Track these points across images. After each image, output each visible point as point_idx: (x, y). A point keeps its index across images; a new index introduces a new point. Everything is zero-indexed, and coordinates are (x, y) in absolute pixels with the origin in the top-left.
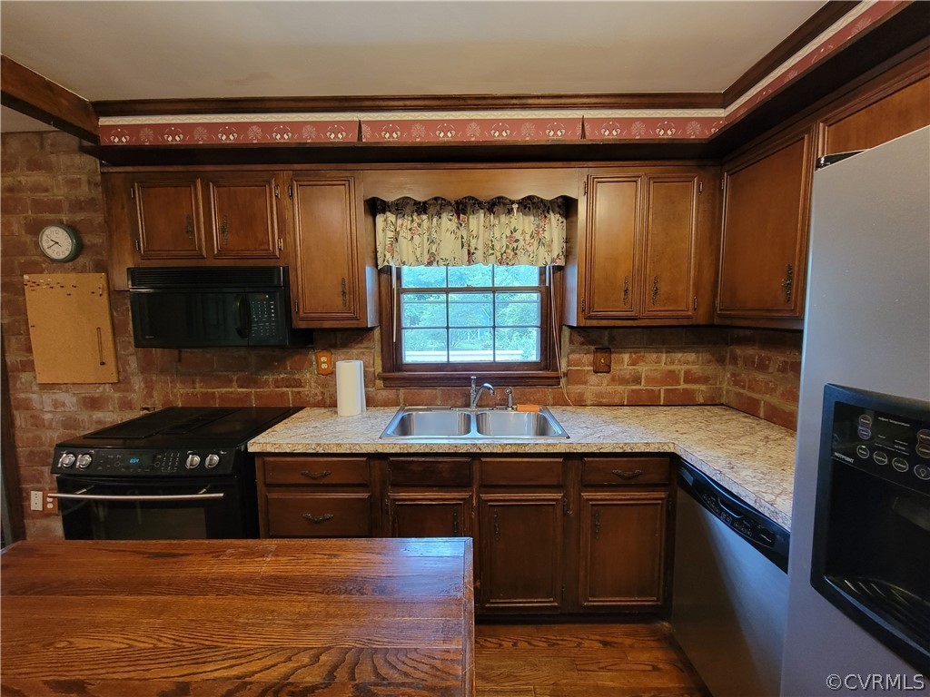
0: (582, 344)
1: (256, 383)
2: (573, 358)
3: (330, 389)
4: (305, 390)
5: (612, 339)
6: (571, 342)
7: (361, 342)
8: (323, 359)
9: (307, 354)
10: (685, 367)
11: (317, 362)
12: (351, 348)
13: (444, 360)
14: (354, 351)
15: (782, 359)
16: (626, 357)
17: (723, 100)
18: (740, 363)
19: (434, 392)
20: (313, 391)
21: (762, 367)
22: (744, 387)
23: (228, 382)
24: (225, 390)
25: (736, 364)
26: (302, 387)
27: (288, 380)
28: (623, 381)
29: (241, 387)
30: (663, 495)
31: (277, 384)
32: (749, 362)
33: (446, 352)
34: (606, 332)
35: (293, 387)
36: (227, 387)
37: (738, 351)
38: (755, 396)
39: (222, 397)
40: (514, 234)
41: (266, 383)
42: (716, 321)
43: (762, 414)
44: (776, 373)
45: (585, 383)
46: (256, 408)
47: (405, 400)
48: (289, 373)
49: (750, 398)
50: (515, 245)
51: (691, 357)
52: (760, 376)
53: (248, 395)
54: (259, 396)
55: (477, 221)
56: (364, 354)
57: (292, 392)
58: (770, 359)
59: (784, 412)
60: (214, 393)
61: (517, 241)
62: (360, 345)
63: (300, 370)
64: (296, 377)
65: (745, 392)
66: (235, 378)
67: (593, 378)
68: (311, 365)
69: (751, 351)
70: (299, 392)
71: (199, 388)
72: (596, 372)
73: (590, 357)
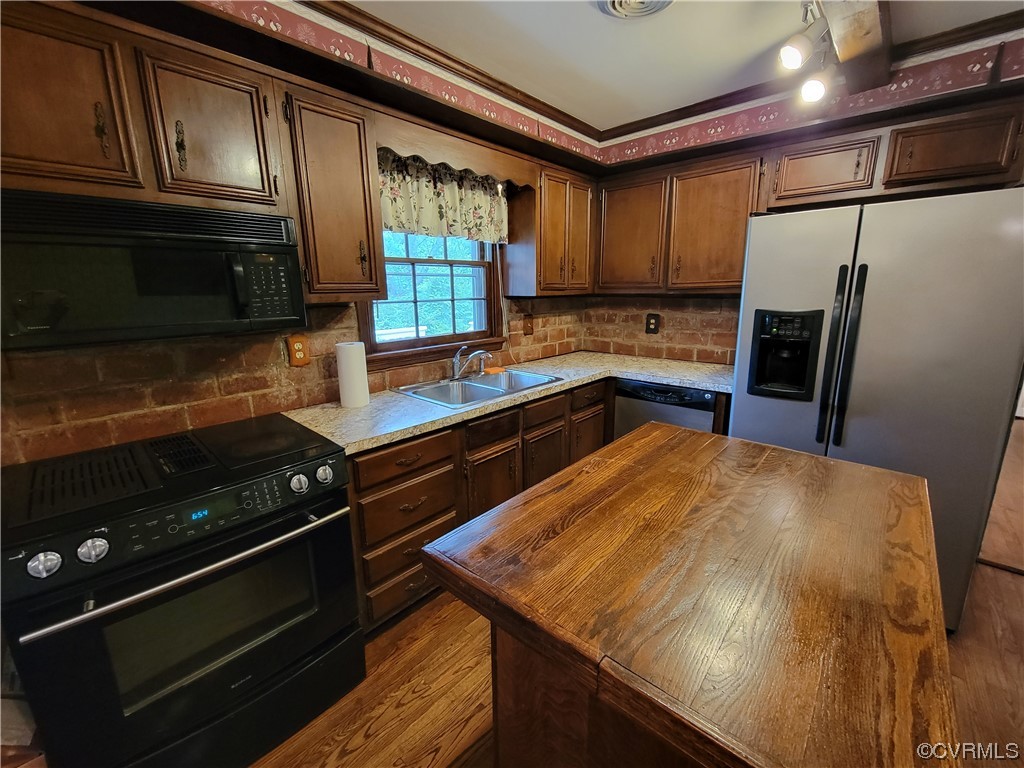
0: (517, 312)
1: (189, 393)
2: (512, 323)
3: (307, 383)
4: (274, 390)
5: (533, 307)
6: (510, 311)
7: (340, 321)
8: (298, 346)
9: (273, 341)
10: (567, 326)
11: (289, 350)
12: (330, 329)
13: (413, 335)
14: (333, 332)
15: (625, 314)
16: (540, 320)
17: (601, 136)
18: (593, 320)
19: (417, 368)
20: (285, 390)
21: (611, 320)
22: (597, 336)
23: (136, 400)
24: (127, 415)
25: (590, 321)
26: (268, 387)
27: (244, 382)
28: (539, 340)
29: (164, 403)
30: (602, 406)
31: (229, 389)
32: (600, 319)
33: (414, 329)
34: (530, 302)
35: (254, 389)
36: (133, 408)
37: (592, 312)
38: (606, 340)
39: (123, 426)
40: (478, 211)
41: (209, 390)
42: (597, 292)
43: (612, 351)
44: (621, 323)
45: (519, 345)
46: (192, 430)
47: (391, 382)
48: (248, 371)
49: (602, 342)
50: (478, 221)
51: (568, 318)
52: (610, 327)
53: (176, 414)
54: (197, 413)
55: (450, 191)
56: (345, 335)
57: (253, 396)
58: (616, 315)
59: (627, 346)
60: (105, 423)
61: (480, 217)
62: (339, 325)
63: (261, 365)
64: (258, 374)
65: (600, 339)
66: (148, 391)
67: (524, 340)
68: (279, 356)
69: (601, 311)
70: (264, 395)
71: (68, 421)
72: (525, 335)
73: (521, 322)
